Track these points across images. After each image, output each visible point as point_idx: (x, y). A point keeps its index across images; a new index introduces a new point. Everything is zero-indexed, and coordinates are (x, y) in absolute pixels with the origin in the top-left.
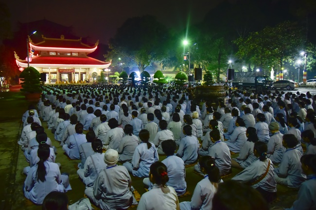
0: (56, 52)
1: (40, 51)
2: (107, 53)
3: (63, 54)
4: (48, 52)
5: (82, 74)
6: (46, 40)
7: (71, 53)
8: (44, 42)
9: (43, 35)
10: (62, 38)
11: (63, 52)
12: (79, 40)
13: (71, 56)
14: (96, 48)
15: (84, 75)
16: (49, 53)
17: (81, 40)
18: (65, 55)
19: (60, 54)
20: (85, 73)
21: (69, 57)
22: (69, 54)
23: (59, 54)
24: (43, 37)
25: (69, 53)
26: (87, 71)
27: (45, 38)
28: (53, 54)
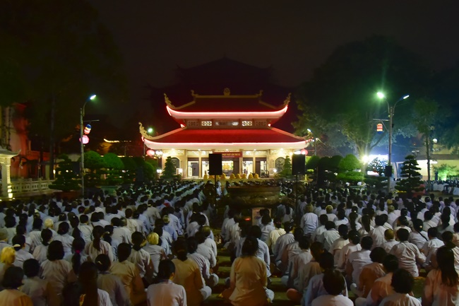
0: (213, 120)
1: (186, 120)
2: (297, 120)
3: (224, 124)
4: (199, 120)
5: (258, 161)
6: (198, 99)
7: (240, 120)
8: (193, 102)
9: (193, 91)
10: (227, 95)
11: (223, 120)
12: (256, 96)
13: (240, 127)
14: (285, 109)
15: (262, 163)
16: (201, 123)
17: (261, 94)
18: (229, 124)
19: (220, 123)
20: (264, 159)
21: (235, 128)
22: (235, 124)
23: (217, 123)
24: (193, 95)
25: (235, 121)
26: (268, 155)
27: (197, 96)
28: (208, 124)
